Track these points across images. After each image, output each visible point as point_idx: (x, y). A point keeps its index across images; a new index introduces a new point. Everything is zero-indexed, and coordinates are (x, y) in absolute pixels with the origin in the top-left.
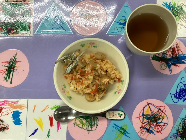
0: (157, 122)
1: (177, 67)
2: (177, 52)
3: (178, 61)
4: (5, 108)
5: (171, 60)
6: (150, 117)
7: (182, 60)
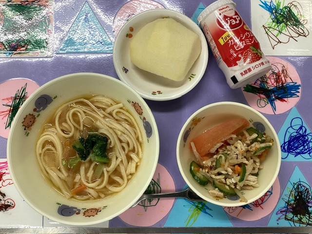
2: (283, 79)
3: (286, 93)
5: (275, 91)
7: (292, 92)
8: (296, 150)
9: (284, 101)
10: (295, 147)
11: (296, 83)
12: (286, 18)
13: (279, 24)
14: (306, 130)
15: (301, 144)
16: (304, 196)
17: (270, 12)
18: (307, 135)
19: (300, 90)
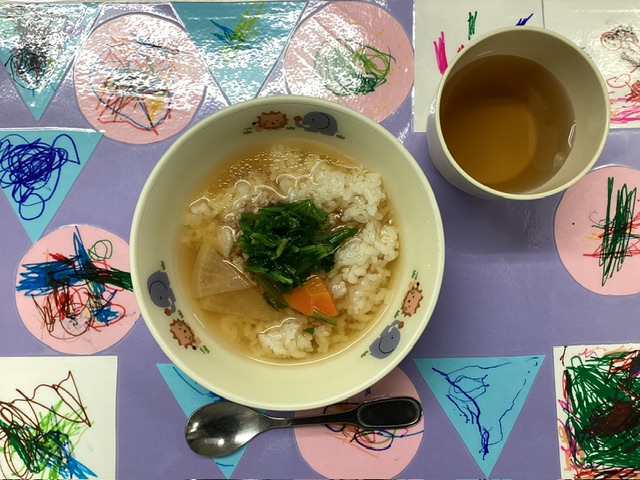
1: (54, 254)
2: (53, 304)
3: (49, 273)
4: (620, 99)
5: (72, 276)
7: (36, 275)
8: (37, 154)
9: (54, 257)
10: (39, 159)
11: (26, 294)
13: (56, 430)
14: (13, 195)
15: (26, 165)
17: (72, 460)
18: (11, 184)
19: (20, 278)
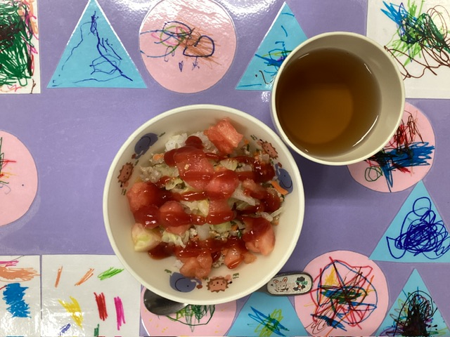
0: (351, 302)
1: (406, 172)
2: (408, 136)
3: (411, 158)
5: (394, 156)
6: (336, 292)
7: (420, 157)
8: (417, 245)
9: (407, 170)
10: (416, 241)
11: (428, 143)
12: (422, 34)
13: (410, 45)
14: (435, 216)
15: (425, 237)
16: (422, 311)
17: (398, 23)
18: (436, 223)
19: (431, 155)
